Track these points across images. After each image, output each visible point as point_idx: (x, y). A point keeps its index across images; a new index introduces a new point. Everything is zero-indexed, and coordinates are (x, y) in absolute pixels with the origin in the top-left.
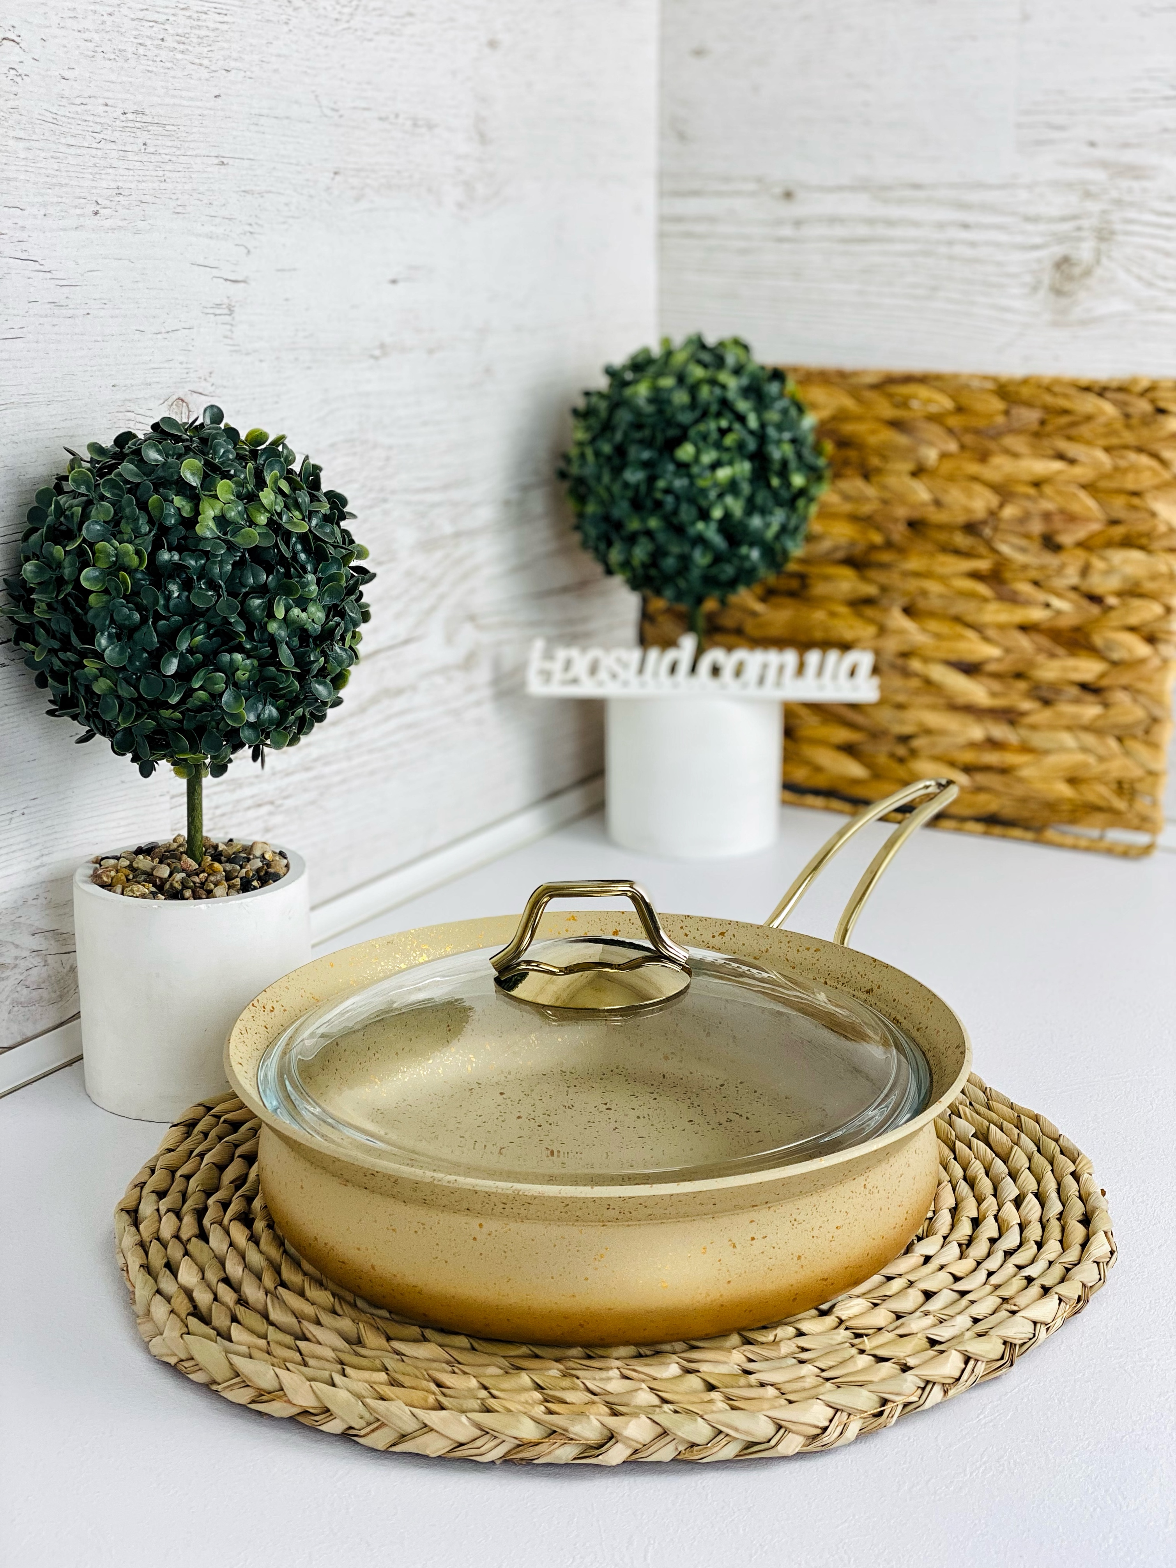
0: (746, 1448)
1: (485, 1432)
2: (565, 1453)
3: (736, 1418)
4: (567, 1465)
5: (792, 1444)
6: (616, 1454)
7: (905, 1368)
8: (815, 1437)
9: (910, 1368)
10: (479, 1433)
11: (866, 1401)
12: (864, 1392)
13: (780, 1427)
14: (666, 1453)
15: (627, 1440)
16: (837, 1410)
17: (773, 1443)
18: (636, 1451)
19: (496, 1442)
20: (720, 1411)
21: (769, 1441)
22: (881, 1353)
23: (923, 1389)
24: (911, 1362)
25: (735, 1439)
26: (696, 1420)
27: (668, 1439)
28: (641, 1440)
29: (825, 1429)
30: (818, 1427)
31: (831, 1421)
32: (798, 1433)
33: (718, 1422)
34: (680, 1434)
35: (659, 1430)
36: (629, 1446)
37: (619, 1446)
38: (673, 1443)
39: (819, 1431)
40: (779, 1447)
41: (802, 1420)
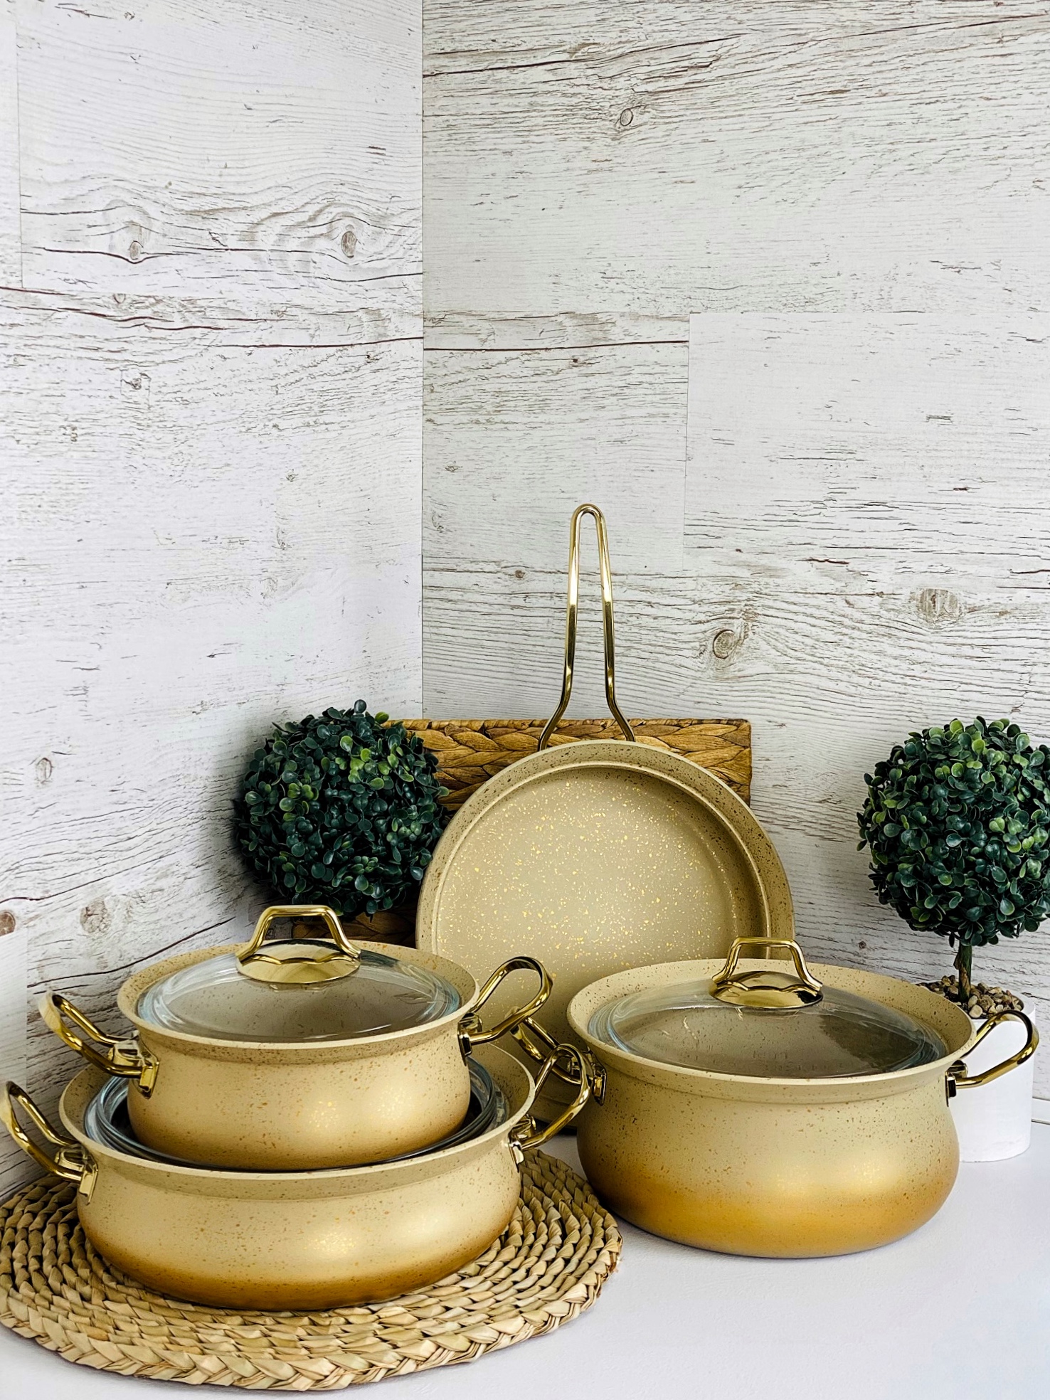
0: (275, 1383)
1: (126, 1356)
2: (166, 1374)
3: (272, 1364)
4: (168, 1381)
5: (303, 1383)
6: (196, 1378)
7: (395, 1347)
8: (319, 1381)
9: (398, 1347)
10: (123, 1356)
11: (359, 1363)
12: (358, 1358)
13: (297, 1372)
14: (226, 1380)
15: (203, 1370)
16: (338, 1367)
17: (290, 1381)
18: (209, 1377)
19: (132, 1363)
20: (265, 1359)
21: (289, 1379)
22: (384, 1337)
23: (401, 1361)
24: (399, 1344)
25: (268, 1376)
26: (244, 1363)
27: (228, 1371)
28: (212, 1370)
29: (326, 1377)
30: (321, 1375)
31: (332, 1372)
32: (307, 1377)
33: (259, 1365)
34: (234, 1369)
35: (224, 1366)
36: (205, 1374)
37: (198, 1373)
38: (231, 1375)
39: (322, 1378)
40: (294, 1384)
41: (310, 1369)
